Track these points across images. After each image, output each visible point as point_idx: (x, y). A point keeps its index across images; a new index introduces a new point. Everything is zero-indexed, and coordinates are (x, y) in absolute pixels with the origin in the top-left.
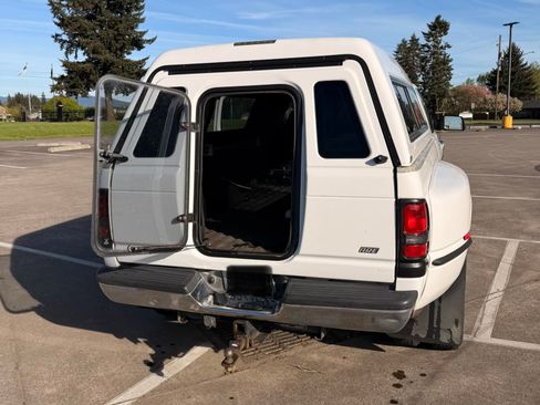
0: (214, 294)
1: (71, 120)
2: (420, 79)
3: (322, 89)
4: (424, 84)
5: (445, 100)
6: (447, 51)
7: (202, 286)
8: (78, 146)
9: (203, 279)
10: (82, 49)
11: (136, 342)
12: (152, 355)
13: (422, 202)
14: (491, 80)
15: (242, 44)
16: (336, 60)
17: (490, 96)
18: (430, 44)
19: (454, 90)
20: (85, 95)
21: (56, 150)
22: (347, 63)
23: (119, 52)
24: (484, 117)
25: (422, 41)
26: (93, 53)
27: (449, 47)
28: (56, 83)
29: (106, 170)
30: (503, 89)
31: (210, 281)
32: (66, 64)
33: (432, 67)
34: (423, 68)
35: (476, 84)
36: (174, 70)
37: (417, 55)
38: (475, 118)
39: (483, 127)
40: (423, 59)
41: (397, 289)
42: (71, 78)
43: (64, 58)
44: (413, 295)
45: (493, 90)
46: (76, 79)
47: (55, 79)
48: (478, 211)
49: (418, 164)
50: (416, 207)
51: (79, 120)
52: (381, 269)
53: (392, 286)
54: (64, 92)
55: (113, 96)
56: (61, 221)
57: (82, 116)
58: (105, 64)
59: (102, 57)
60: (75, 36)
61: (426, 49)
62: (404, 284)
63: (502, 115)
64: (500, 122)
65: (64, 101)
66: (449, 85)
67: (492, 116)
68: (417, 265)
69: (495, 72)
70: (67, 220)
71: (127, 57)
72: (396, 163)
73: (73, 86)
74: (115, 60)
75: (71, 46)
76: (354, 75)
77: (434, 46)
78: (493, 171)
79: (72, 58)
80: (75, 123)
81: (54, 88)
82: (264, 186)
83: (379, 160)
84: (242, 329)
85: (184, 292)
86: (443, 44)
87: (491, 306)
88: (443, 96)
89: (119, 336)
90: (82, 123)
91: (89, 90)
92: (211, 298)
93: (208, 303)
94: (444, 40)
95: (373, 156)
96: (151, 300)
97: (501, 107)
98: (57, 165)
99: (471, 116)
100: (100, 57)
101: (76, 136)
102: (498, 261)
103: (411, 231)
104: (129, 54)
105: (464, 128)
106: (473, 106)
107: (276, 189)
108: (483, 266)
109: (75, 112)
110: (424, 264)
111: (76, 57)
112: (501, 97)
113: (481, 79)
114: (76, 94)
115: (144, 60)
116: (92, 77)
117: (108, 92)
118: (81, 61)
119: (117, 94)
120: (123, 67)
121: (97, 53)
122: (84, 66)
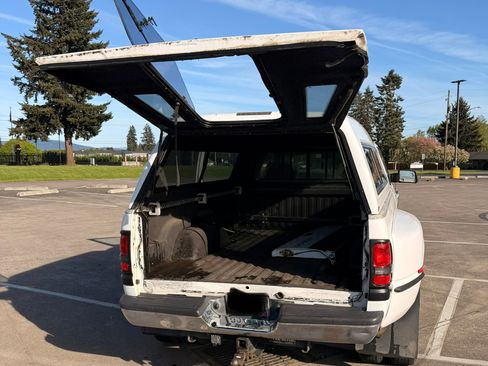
1: (30, 164)
2: (374, 130)
4: (378, 135)
5: (398, 151)
6: (400, 103)
8: (46, 191)
9: (211, 305)
10: (43, 93)
11: (142, 364)
13: (387, 243)
14: (441, 133)
17: (439, 147)
18: (383, 97)
19: (405, 141)
20: (45, 139)
21: (25, 194)
23: (80, 97)
24: (433, 167)
25: (376, 94)
26: (54, 96)
27: (401, 100)
28: (14, 126)
30: (451, 141)
32: (25, 108)
33: (386, 119)
34: (377, 120)
35: (426, 136)
37: (371, 107)
38: (425, 168)
39: (433, 178)
40: (377, 111)
41: (368, 310)
43: (23, 101)
44: (380, 315)
45: (442, 142)
46: (34, 123)
47: (14, 122)
48: (429, 253)
49: (384, 213)
50: (383, 246)
53: (364, 308)
55: (73, 139)
56: (47, 263)
57: (40, 160)
58: (66, 108)
59: (62, 102)
60: (35, 80)
61: (380, 101)
62: (373, 306)
63: (450, 166)
64: (448, 172)
65: (22, 145)
66: (401, 136)
67: (441, 167)
68: (383, 291)
69: (444, 125)
70: (53, 261)
71: (89, 102)
72: (368, 211)
73: (33, 130)
74: (76, 104)
75: (31, 90)
77: (388, 99)
78: (441, 219)
79: (31, 102)
80: (34, 167)
81: (13, 132)
82: (245, 230)
84: (243, 344)
85: (197, 315)
86: (395, 97)
87: (440, 331)
88: (395, 147)
91: (48, 134)
94: (397, 93)
97: (450, 158)
99: (421, 166)
100: (60, 101)
101: (40, 180)
102: (446, 297)
103: (379, 265)
104: (90, 98)
105: (416, 181)
106: (423, 157)
107: (257, 232)
108: (433, 300)
109: (34, 155)
110: (389, 291)
111: (36, 100)
112: (450, 149)
113: (431, 131)
114: (35, 138)
115: (105, 105)
116: (52, 121)
117: (68, 136)
118: (40, 105)
119: (77, 137)
120: (84, 112)
121: (58, 97)
122: (44, 110)
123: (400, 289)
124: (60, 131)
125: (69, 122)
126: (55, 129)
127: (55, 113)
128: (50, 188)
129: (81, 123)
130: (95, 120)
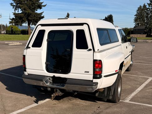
0: (50, 82)
1: (16, 34)
3: (78, 31)
4: (147, 23)
7: (47, 80)
8: (18, 44)
9: (48, 78)
10: (20, 8)
11: (32, 97)
12: (36, 100)
13: (100, 61)
15: (60, 19)
16: (82, 24)
18: (150, 8)
20: (21, 25)
21: (11, 44)
22: (85, 25)
23: (33, 10)
25: (147, 7)
26: (24, 10)
28: (11, 21)
29: (25, 50)
31: (50, 79)
32: (14, 14)
33: (151, 17)
34: (147, 17)
36: (43, 25)
37: (145, 12)
40: (147, 13)
41: (93, 82)
42: (16, 19)
43: (14, 12)
44: (97, 83)
46: (18, 19)
47: (10, 19)
50: (98, 62)
51: (19, 34)
52: (90, 77)
53: (92, 81)
54: (14, 24)
55: (31, 25)
57: (20, 33)
58: (28, 14)
59: (27, 12)
60: (18, 4)
61: (149, 10)
62: (95, 81)
65: (14, 27)
68: (98, 76)
71: (36, 12)
72: (94, 51)
73: (17, 22)
74: (32, 13)
75: (16, 8)
76: (86, 29)
79: (17, 12)
80: (17, 35)
81: (10, 23)
83: (90, 50)
84: (56, 91)
85: (43, 81)
87: (133, 94)
89: (28, 95)
90: (20, 35)
91: (22, 23)
92: (49, 83)
93: (48, 84)
95: (89, 49)
96: (35, 83)
98: (12, 50)
101: (18, 40)
104: (37, 10)
109: (17, 31)
111: (18, 11)
114: (18, 25)
115: (42, 13)
116: (23, 19)
117: (29, 24)
118: (20, 13)
119: (32, 25)
120: (34, 16)
121: (26, 10)
122: (21, 15)
123: (106, 76)
124: (26, 22)
125: (29, 19)
126: (24, 22)
127: (25, 16)
128: (20, 43)
129: (33, 20)
130: (38, 19)
